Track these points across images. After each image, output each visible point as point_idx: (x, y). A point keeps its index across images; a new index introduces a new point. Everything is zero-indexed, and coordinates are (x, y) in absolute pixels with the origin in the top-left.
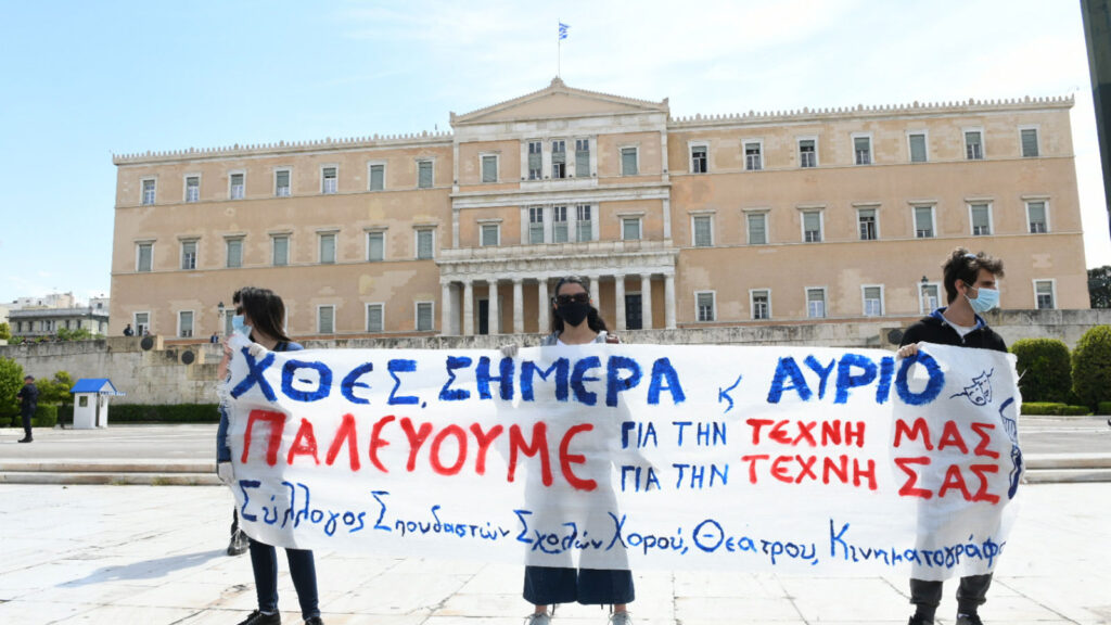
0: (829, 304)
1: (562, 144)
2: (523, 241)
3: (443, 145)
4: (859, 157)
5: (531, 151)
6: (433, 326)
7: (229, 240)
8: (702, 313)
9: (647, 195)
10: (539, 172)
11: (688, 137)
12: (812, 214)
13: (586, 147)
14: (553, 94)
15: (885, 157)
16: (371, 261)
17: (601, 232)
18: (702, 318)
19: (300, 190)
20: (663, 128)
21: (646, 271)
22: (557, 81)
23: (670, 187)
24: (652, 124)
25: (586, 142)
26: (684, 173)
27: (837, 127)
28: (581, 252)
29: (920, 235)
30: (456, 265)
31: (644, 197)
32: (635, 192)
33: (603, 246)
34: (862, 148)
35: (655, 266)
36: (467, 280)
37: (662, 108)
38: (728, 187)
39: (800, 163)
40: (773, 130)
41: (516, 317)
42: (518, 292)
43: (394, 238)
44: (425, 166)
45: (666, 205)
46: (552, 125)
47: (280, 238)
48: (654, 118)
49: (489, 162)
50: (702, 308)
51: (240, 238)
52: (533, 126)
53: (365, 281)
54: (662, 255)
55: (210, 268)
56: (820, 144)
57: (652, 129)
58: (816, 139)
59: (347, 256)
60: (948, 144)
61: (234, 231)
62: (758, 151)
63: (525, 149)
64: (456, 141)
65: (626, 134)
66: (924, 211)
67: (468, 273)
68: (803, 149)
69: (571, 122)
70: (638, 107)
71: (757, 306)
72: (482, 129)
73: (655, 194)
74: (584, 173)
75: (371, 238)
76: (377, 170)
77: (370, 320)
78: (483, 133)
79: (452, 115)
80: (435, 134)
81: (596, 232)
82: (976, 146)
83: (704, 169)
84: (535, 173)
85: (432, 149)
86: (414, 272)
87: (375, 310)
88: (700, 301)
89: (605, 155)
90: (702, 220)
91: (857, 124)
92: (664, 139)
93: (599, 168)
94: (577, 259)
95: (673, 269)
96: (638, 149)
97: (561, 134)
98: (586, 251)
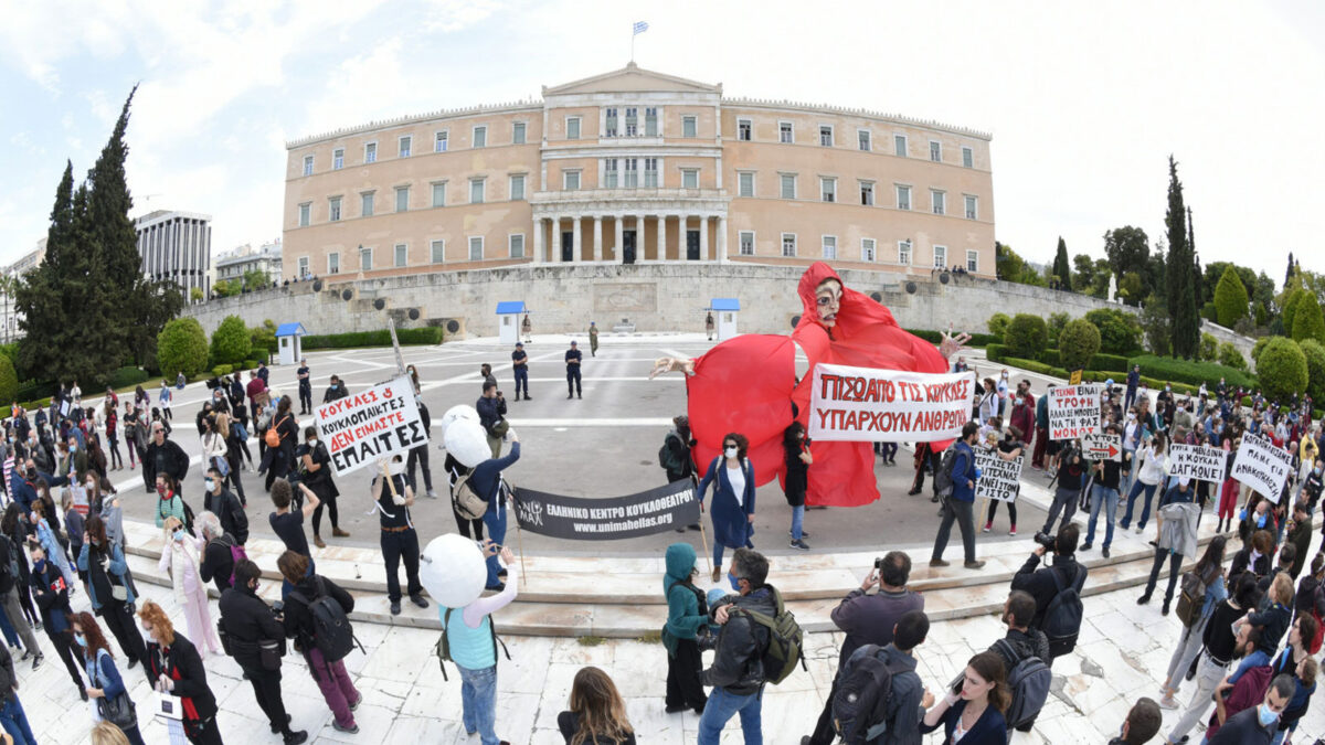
0: (838, 250)
1: (635, 110)
2: (601, 186)
3: (536, 111)
4: (861, 145)
5: (609, 115)
6: (524, 254)
7: (364, 195)
8: (744, 248)
9: (705, 153)
10: (615, 132)
11: (738, 112)
12: (829, 181)
13: (654, 113)
14: (628, 73)
15: (881, 149)
16: (474, 203)
17: (665, 179)
18: (744, 252)
19: (418, 151)
20: (717, 104)
21: (704, 214)
22: (632, 64)
23: (722, 149)
24: (709, 101)
25: (654, 110)
26: (733, 139)
27: (847, 121)
28: (652, 196)
29: (901, 207)
30: (546, 205)
31: (702, 155)
32: (695, 151)
33: (669, 192)
34: (864, 139)
35: (713, 210)
36: (556, 217)
37: (718, 90)
38: (766, 154)
39: (820, 142)
40: (802, 116)
41: (595, 247)
42: (598, 227)
43: (493, 184)
44: (519, 127)
45: (719, 162)
46: (626, 96)
47: (402, 190)
48: (710, 97)
49: (574, 123)
50: (744, 244)
51: (372, 193)
52: (611, 97)
53: (468, 219)
54: (718, 202)
55: (350, 217)
56: (835, 131)
57: (708, 104)
58: (832, 127)
59: (454, 201)
60: (919, 146)
61: (368, 188)
62: (790, 129)
63: (603, 115)
64: (547, 107)
65: (687, 106)
66: (904, 190)
67: (556, 211)
68: (823, 133)
69: (642, 95)
70: (698, 87)
71: (786, 246)
72: (569, 98)
73: (710, 153)
74: (652, 133)
75: (474, 185)
76: (480, 131)
77: (473, 251)
78: (569, 101)
79: (544, 88)
80: (529, 102)
81: (661, 181)
82: (937, 152)
83: (748, 138)
84: (612, 132)
85: (526, 114)
86: (507, 211)
87: (476, 242)
88: (743, 239)
89: (670, 120)
90: (747, 176)
91: (860, 122)
92: (718, 113)
93: (665, 130)
94: (648, 201)
95: (726, 213)
96: (697, 120)
97: (633, 103)
98: (656, 195)
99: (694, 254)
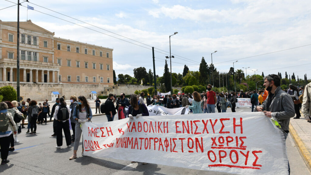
0: (80, 79)
1: (30, 36)
2: (20, 59)
4: (85, 53)
9: (50, 53)
10: (24, 42)
11: (57, 41)
12: (78, 62)
13: (36, 38)
14: (29, 24)
15: (89, 53)
17: (39, 59)
20: (53, 38)
23: (54, 52)
24: (50, 37)
26: (56, 49)
27: (83, 46)
28: (40, 64)
29: (93, 68)
30: (8, 63)
31: (49, 53)
32: (47, 51)
34: (86, 51)
35: (56, 69)
37: (53, 34)
38: (64, 54)
39: (76, 52)
40: (72, 44)
45: (53, 56)
46: (28, 31)
48: (51, 36)
49: (11, 36)
50: (59, 78)
54: (57, 67)
56: (80, 49)
58: (79, 47)
60: (97, 53)
62: (69, 48)
63: (21, 35)
64: (1, 28)
65: (45, 38)
66: (94, 64)
67: (12, 65)
68: (77, 49)
69: (33, 32)
70: (48, 32)
71: (68, 79)
72: (9, 27)
74: (35, 44)
79: (1, 21)
82: (101, 54)
83: (59, 49)
89: (41, 41)
90: (59, 60)
91: (85, 46)
92: (53, 41)
93: (39, 44)
95: (59, 70)
96: (47, 42)
97: (30, 34)
98: (42, 64)
99: (46, 81)
